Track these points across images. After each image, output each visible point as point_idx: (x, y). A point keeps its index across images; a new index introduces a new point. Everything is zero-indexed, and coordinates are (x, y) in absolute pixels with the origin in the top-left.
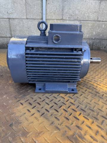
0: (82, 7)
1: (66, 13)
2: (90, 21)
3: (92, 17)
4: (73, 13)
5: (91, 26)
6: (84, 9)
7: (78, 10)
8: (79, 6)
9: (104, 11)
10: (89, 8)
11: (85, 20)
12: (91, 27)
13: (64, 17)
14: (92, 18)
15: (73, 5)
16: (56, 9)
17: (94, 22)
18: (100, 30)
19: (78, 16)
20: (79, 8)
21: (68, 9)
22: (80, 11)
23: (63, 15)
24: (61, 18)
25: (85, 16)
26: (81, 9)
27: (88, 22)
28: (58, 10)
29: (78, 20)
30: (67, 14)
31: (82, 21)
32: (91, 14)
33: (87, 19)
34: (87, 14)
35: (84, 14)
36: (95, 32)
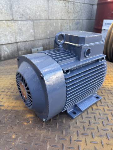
0: (32, 5)
1: (16, 12)
2: (43, 20)
3: (44, 15)
4: (24, 12)
5: (44, 25)
6: (34, 7)
7: (28, 8)
8: (28, 4)
9: (53, 10)
10: (39, 7)
11: (37, 19)
12: (44, 27)
13: (14, 16)
14: (43, 17)
15: (22, 3)
16: (3, 7)
17: (46, 21)
18: (52, 29)
19: (30, 16)
20: (29, 6)
21: (17, 7)
22: (31, 9)
23: (12, 14)
24: (11, 18)
25: (37, 15)
26: (31, 8)
27: (40, 21)
28: (6, 8)
29: (30, 20)
30: (18, 14)
31: (35, 21)
32: (41, 12)
33: (39, 18)
34: (38, 13)
35: (35, 13)
36: (49, 31)
